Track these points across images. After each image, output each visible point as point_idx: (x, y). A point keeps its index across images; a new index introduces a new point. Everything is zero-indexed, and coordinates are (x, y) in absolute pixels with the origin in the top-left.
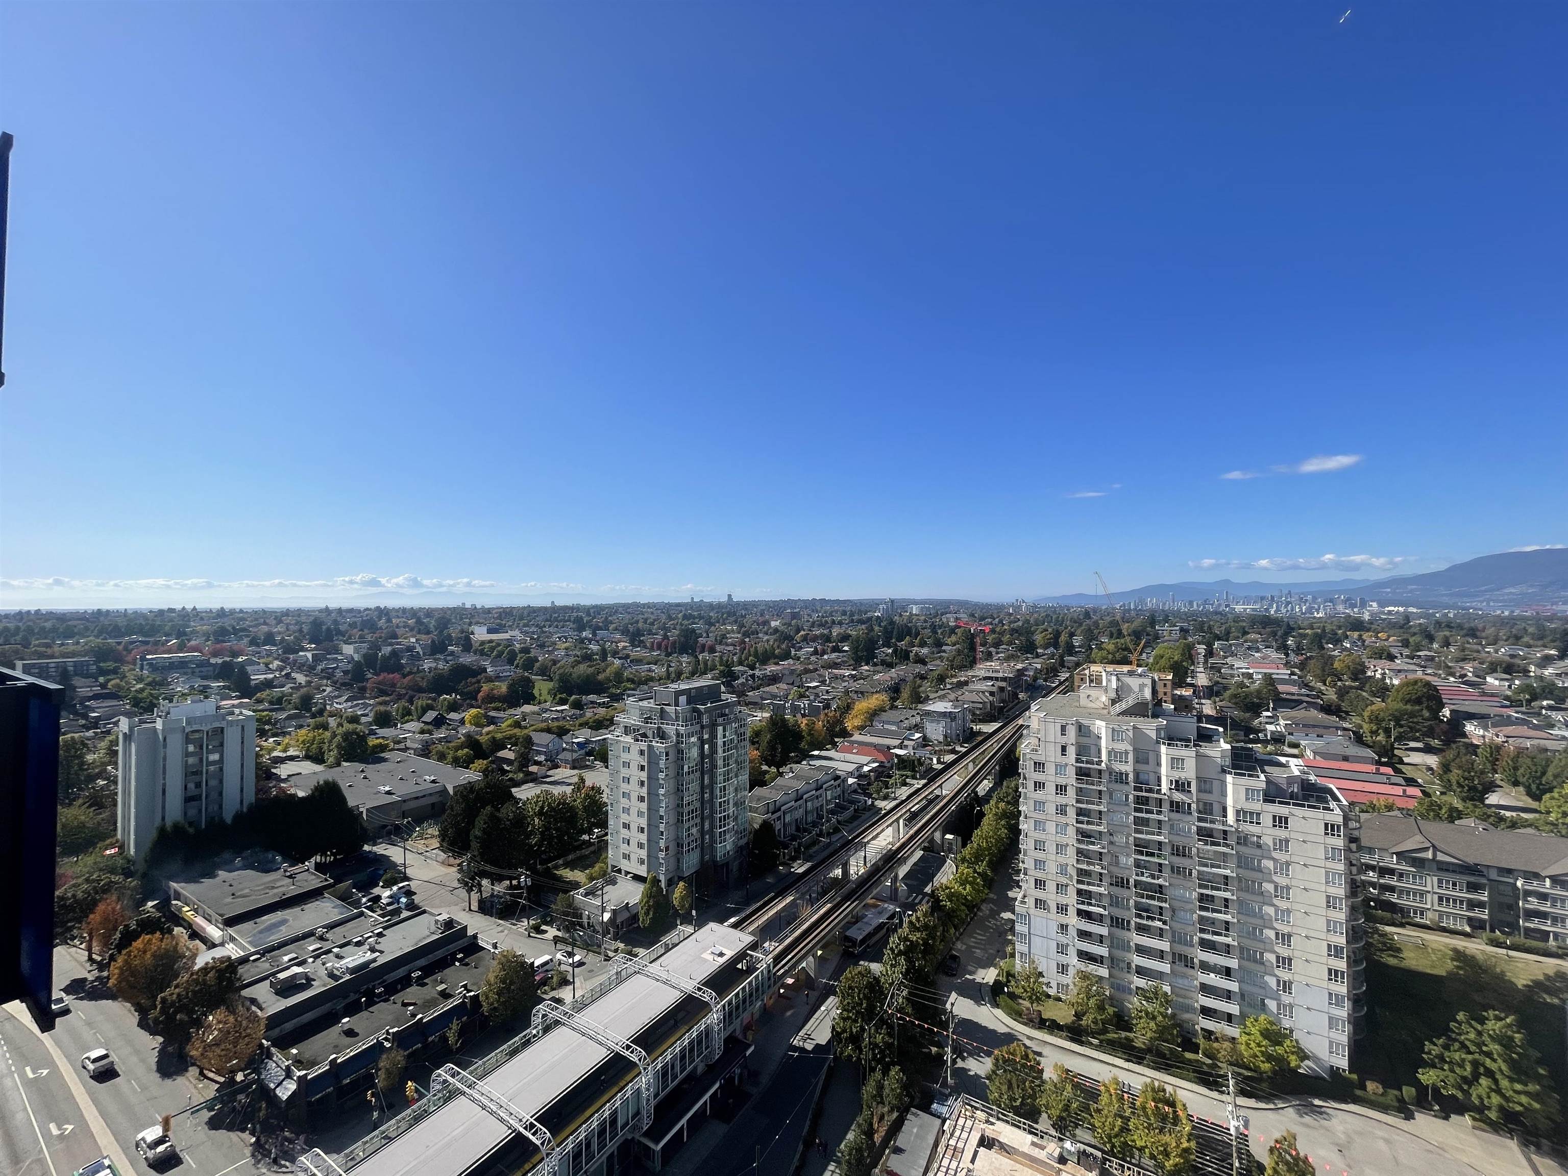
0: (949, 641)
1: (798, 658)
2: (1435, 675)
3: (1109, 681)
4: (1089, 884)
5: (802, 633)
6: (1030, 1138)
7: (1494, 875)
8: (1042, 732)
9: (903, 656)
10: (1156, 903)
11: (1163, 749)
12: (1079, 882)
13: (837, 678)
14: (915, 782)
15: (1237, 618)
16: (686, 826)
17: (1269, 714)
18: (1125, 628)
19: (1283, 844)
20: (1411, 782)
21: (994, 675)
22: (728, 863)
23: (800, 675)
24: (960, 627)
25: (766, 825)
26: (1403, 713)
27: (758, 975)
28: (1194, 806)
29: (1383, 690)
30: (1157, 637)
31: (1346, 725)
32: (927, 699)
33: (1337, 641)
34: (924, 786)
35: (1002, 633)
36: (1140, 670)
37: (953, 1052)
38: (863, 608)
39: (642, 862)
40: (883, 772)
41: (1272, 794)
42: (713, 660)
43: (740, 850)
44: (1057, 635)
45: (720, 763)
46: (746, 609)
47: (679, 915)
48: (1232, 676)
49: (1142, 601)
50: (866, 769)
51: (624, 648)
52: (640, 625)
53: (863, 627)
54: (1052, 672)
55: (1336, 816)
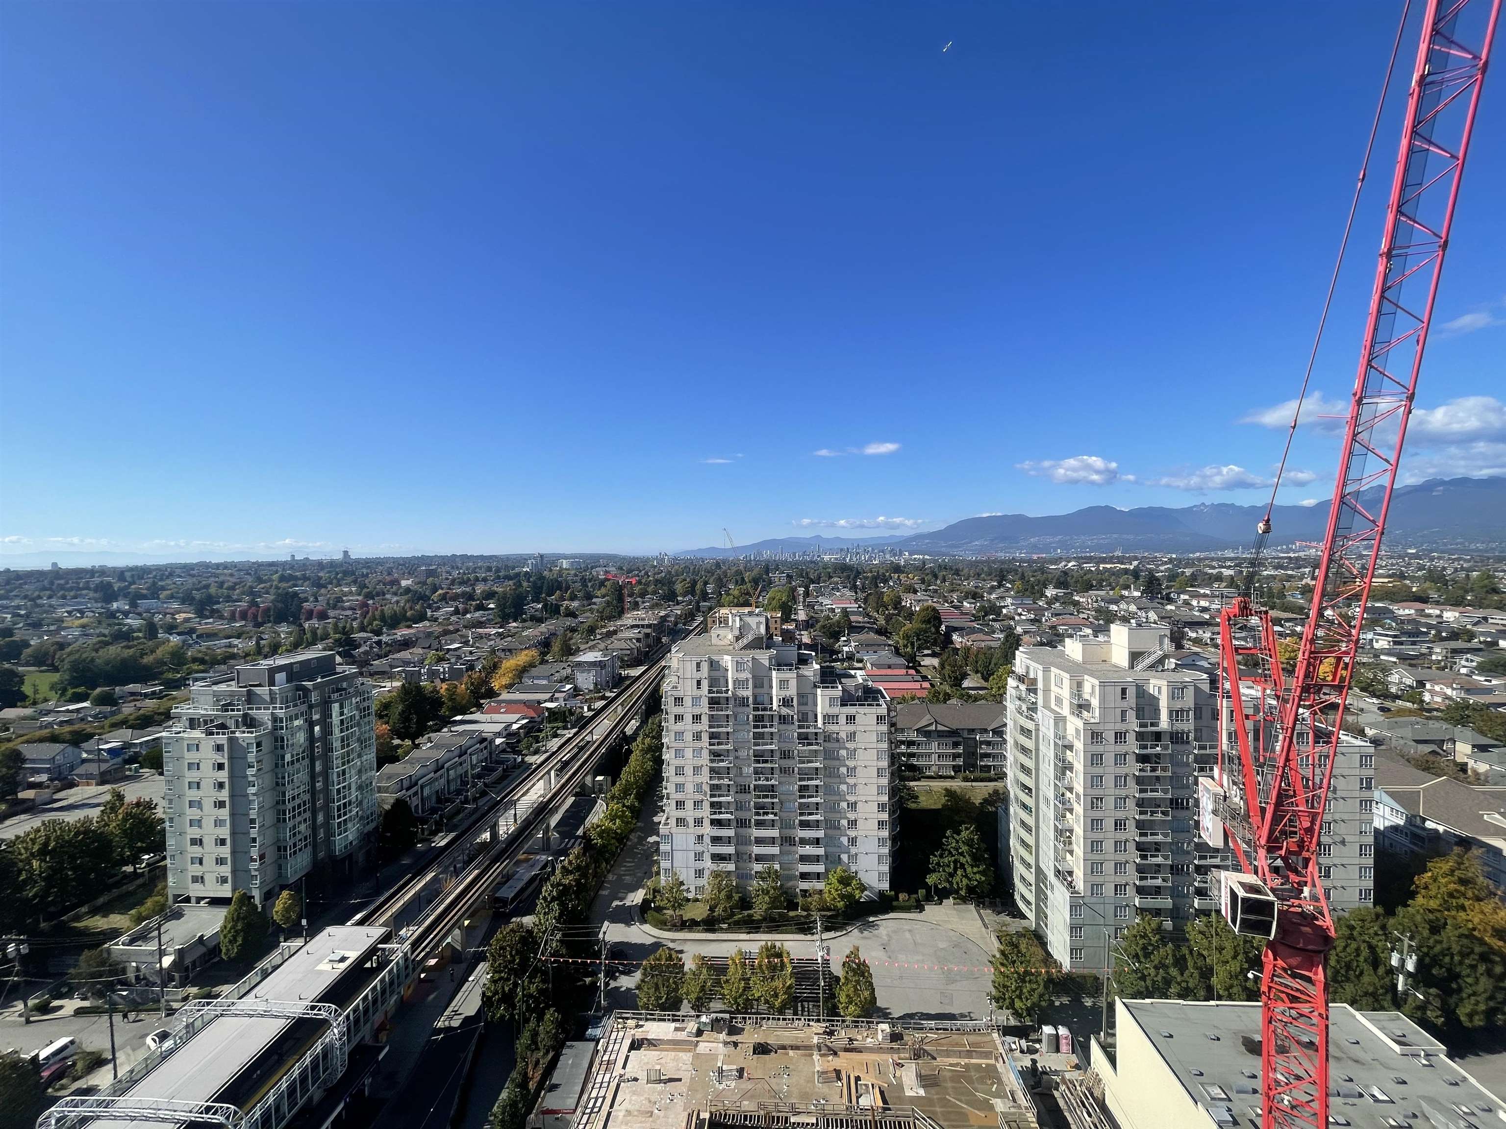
0: (599, 593)
1: (436, 620)
2: (938, 602)
3: (734, 621)
4: (720, 796)
5: (440, 592)
6: (673, 1025)
7: (966, 735)
8: (681, 671)
9: (553, 611)
10: (769, 800)
11: (774, 673)
12: (712, 796)
13: (482, 638)
14: (566, 732)
15: (825, 566)
16: (290, 824)
17: (845, 638)
18: (747, 576)
19: (852, 736)
20: (925, 678)
21: (641, 623)
22: (350, 856)
23: (438, 637)
24: (609, 580)
25: (399, 804)
26: (921, 630)
27: (392, 968)
28: (795, 717)
29: (910, 615)
30: (770, 582)
31: (890, 642)
32: (578, 650)
33: (885, 581)
34: (575, 734)
35: (647, 584)
36: (757, 610)
37: (606, 977)
38: (510, 564)
39: (224, 880)
40: (533, 727)
41: (847, 700)
42: (325, 628)
43: (365, 838)
44: (694, 583)
45: (337, 744)
46: (369, 567)
47: (282, 930)
48: (822, 611)
49: (761, 554)
50: (515, 727)
51: (187, 620)
52: (213, 590)
53: (511, 582)
54: (690, 616)
55: (883, 710)
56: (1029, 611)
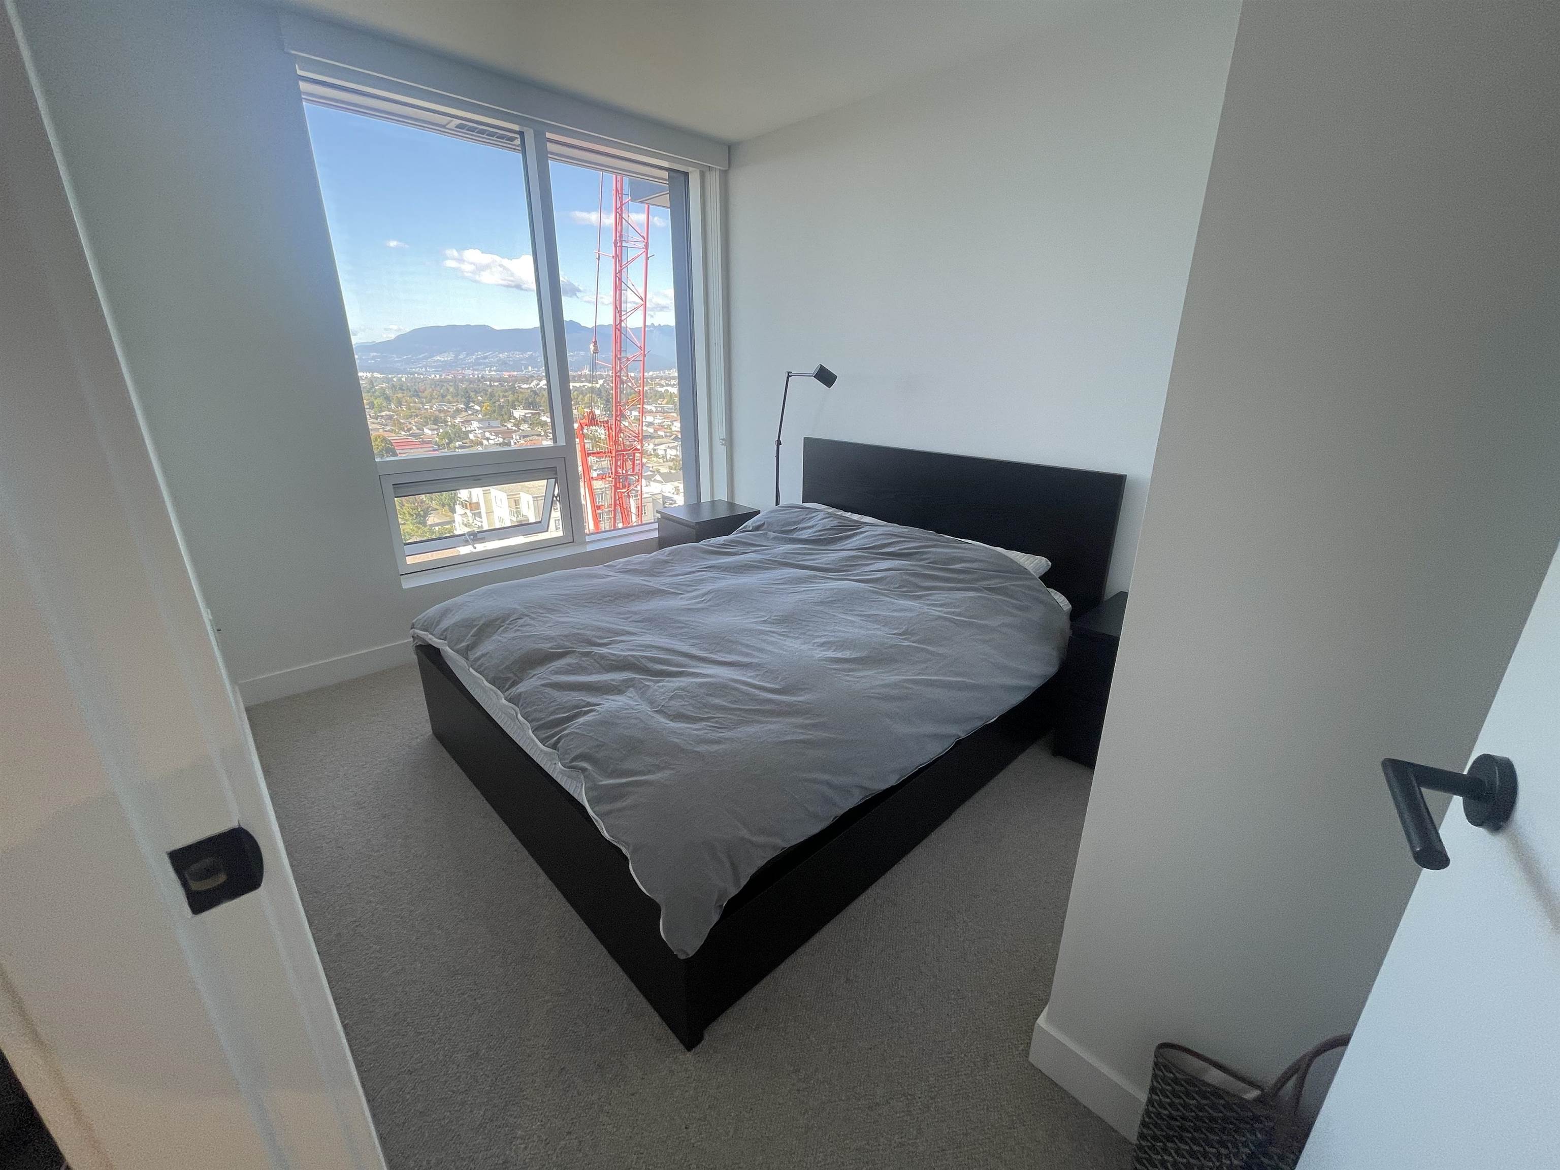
2: (390, 431)
56: (497, 435)
